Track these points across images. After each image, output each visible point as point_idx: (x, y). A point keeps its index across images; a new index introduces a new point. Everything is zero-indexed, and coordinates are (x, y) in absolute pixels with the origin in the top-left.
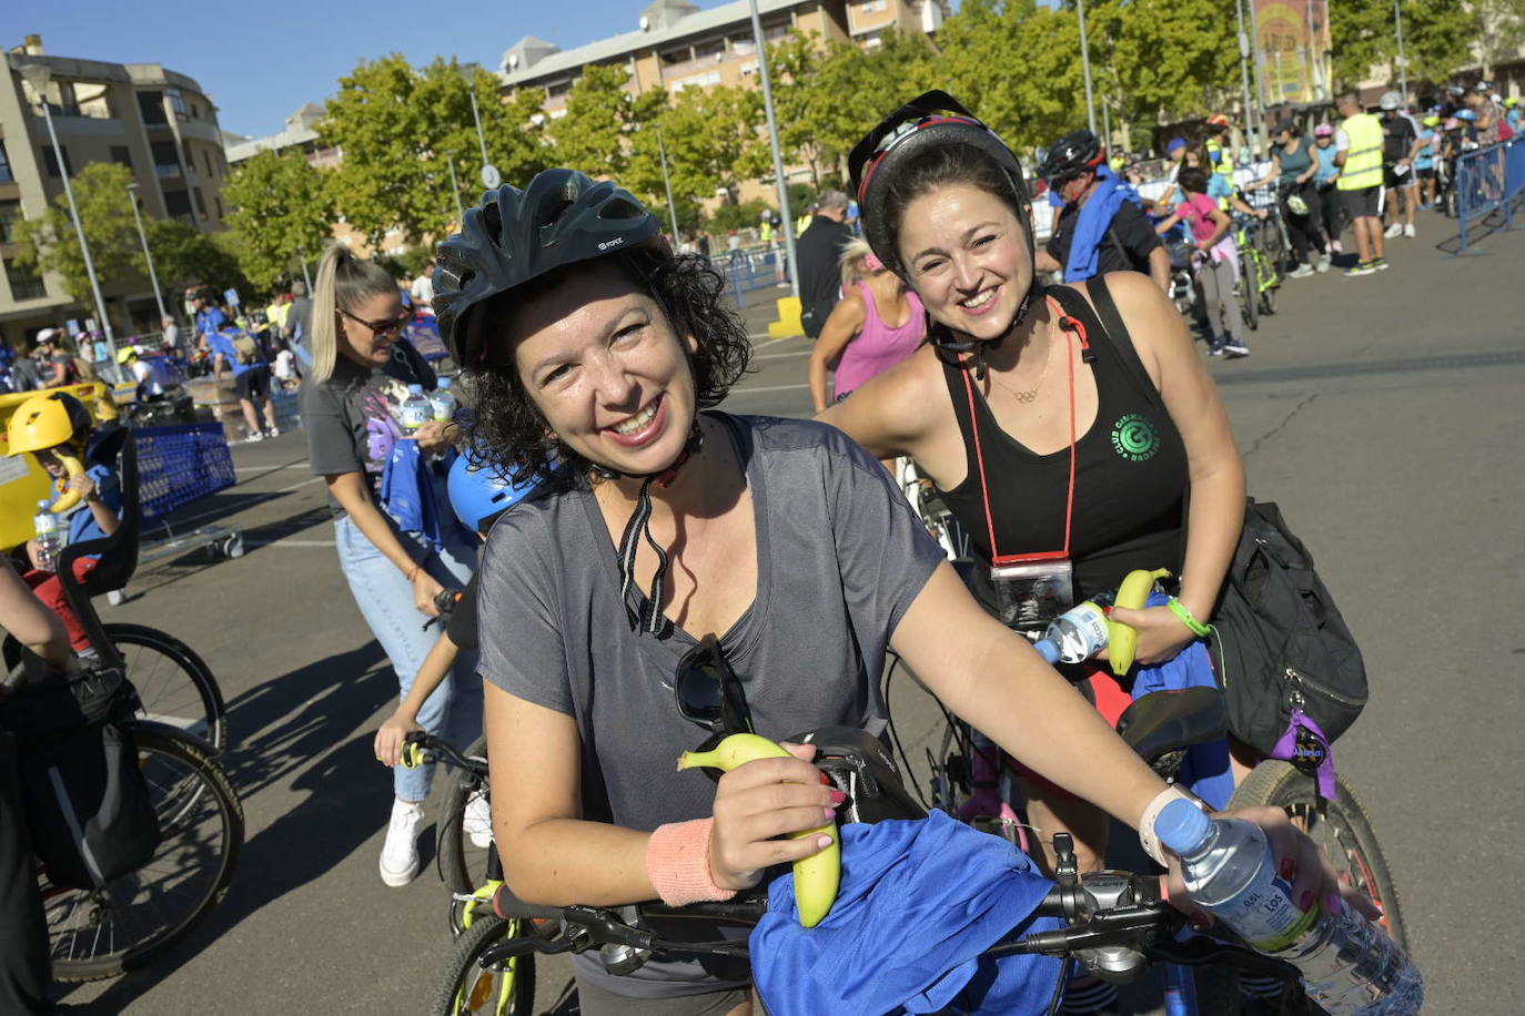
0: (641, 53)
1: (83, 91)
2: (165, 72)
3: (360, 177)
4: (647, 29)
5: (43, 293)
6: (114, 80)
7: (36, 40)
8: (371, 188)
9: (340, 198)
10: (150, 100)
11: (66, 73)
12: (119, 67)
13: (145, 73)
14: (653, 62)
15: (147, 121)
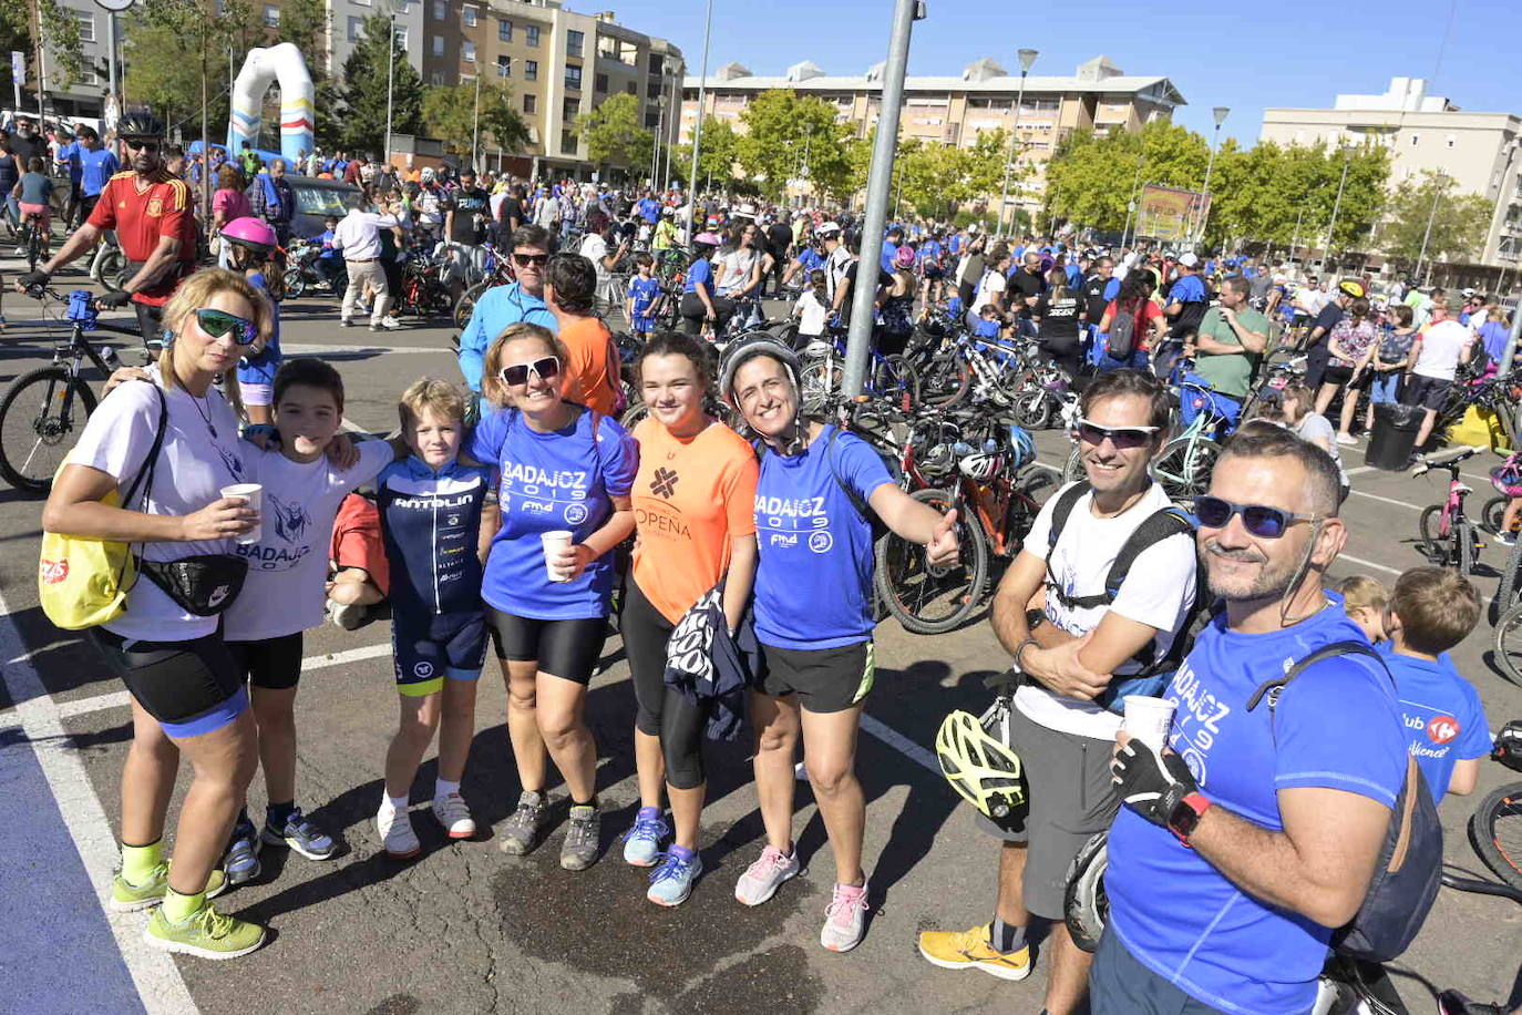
0: (956, 94)
1: (625, 46)
2: (669, 45)
3: (753, 145)
4: (967, 79)
5: (575, 153)
6: (642, 43)
7: (612, 15)
8: (757, 152)
9: (741, 152)
10: (656, 60)
11: (619, 35)
12: (647, 38)
13: (659, 45)
14: (961, 103)
15: (651, 71)
